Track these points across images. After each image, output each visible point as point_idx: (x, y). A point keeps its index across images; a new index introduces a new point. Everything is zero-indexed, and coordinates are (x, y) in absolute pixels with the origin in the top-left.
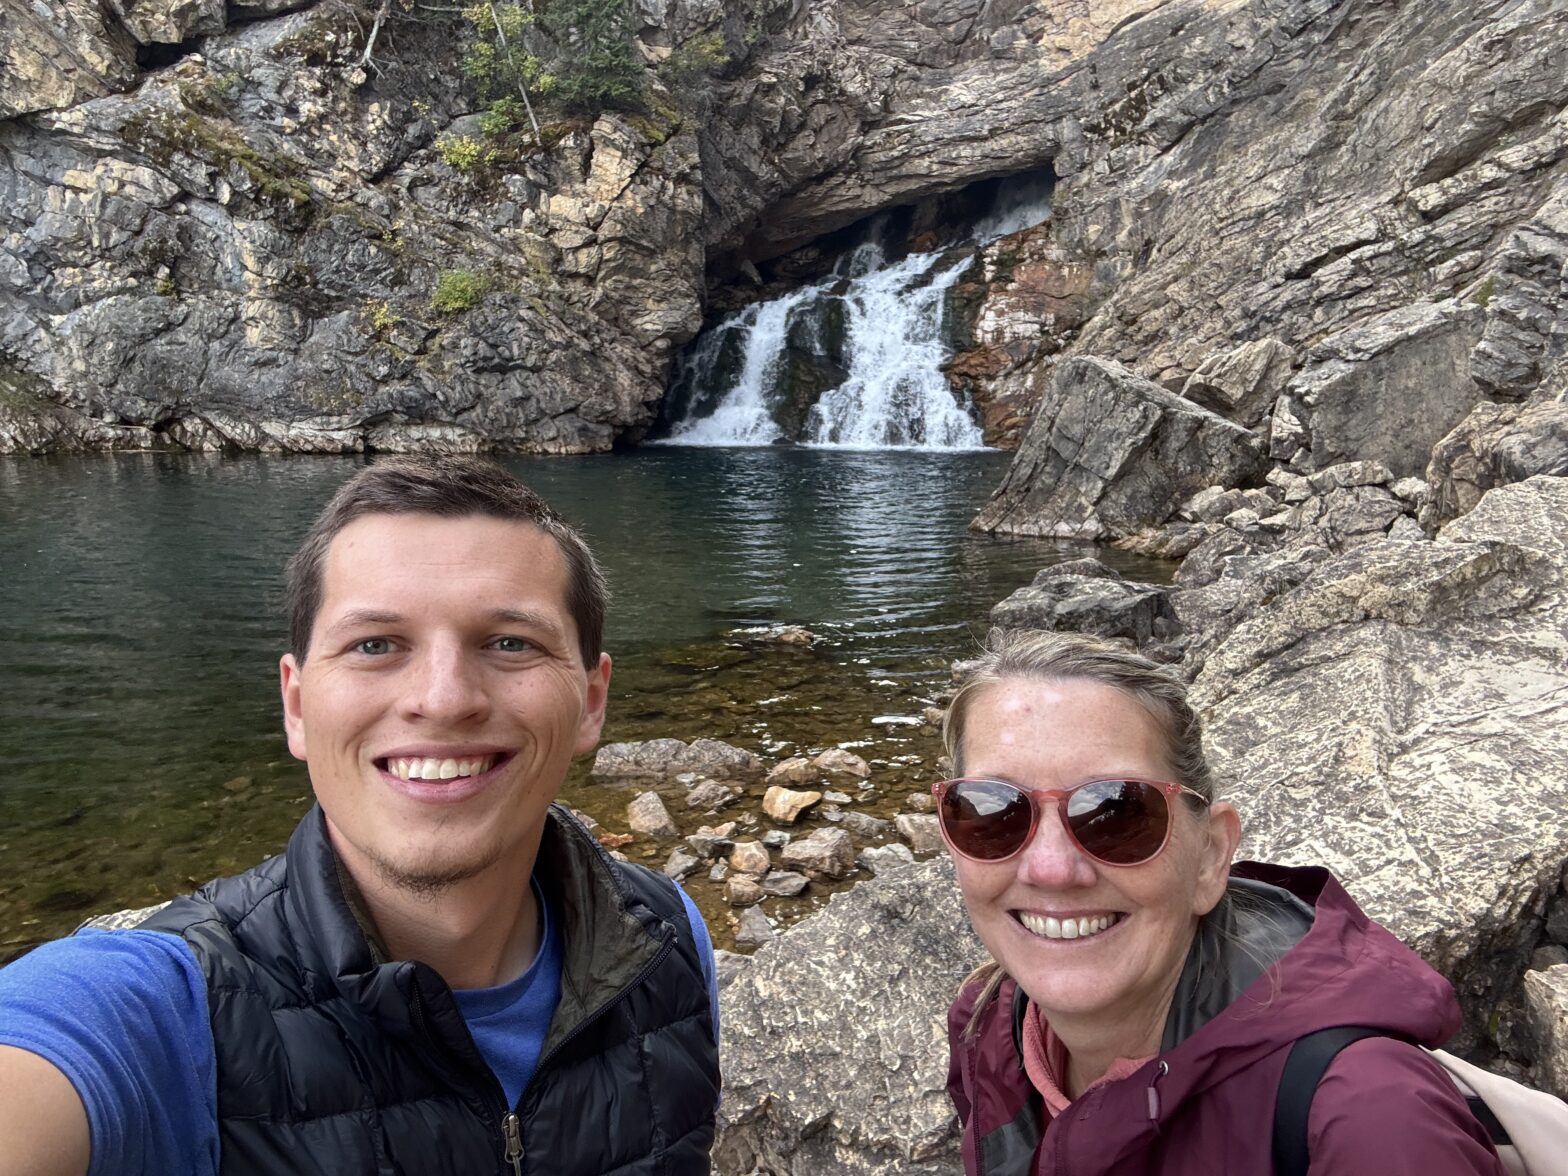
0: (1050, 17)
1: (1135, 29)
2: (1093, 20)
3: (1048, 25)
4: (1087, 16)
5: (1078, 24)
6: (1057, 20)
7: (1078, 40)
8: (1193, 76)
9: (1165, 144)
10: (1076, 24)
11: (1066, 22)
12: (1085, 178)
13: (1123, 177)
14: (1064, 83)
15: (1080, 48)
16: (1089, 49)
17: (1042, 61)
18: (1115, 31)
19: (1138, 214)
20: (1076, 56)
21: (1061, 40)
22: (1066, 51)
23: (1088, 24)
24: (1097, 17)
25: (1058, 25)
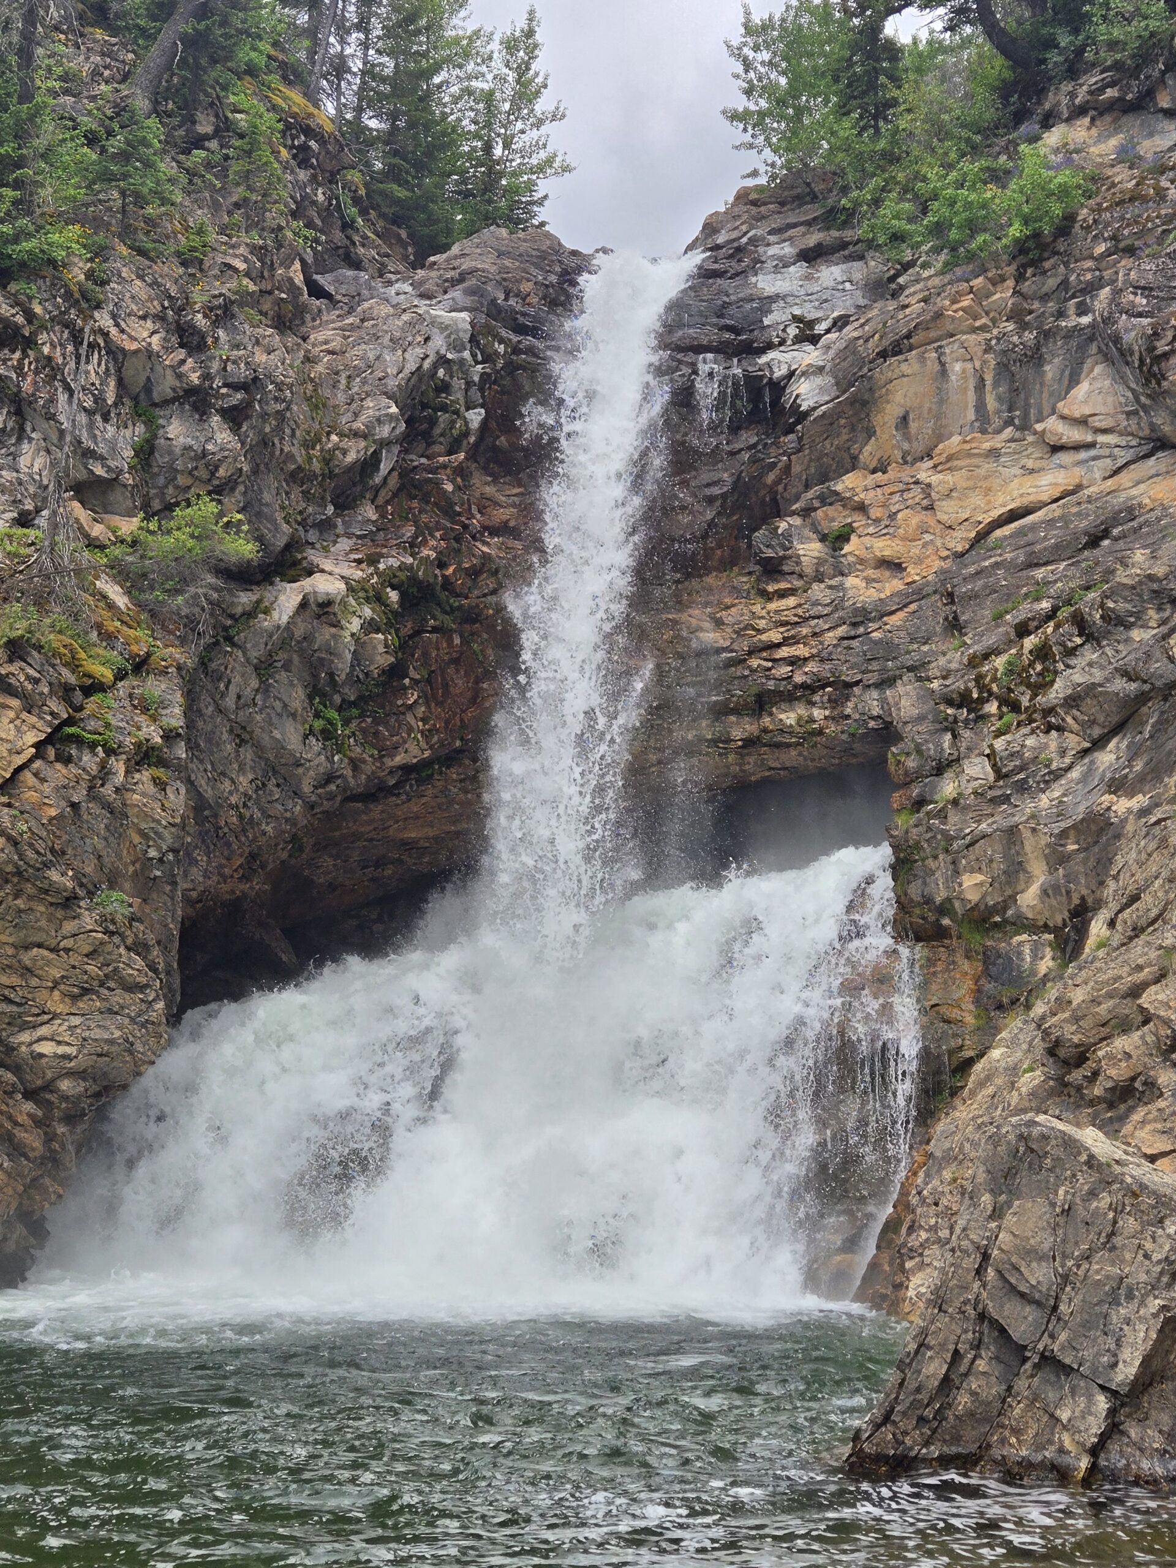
0: (862, 508)
1: (1021, 532)
2: (943, 517)
3: (858, 519)
4: (930, 508)
5: (914, 521)
6: (875, 513)
7: (916, 550)
8: (1138, 615)
9: (1097, 732)
10: (910, 520)
11: (893, 516)
12: (948, 788)
13: (1022, 788)
14: (895, 620)
16: (937, 564)
17: (850, 581)
18: (982, 536)
19: (1056, 858)
20: (913, 573)
21: (884, 547)
22: (894, 566)
23: (932, 522)
24: (948, 511)
25: (877, 521)
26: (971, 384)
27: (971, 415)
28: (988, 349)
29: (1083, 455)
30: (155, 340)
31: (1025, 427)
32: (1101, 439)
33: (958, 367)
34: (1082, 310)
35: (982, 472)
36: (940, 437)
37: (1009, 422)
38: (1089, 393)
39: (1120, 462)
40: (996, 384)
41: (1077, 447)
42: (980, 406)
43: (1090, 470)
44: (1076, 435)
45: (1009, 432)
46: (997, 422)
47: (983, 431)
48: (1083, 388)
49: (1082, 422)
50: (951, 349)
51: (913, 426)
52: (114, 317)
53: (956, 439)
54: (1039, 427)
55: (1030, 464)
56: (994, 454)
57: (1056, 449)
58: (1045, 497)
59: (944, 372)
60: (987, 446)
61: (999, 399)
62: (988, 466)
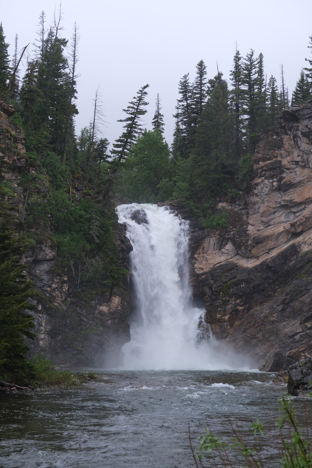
2: (209, 262)
3: (197, 262)
4: (207, 261)
5: (205, 263)
6: (199, 261)
7: (205, 267)
8: (242, 283)
9: (236, 298)
10: (204, 262)
11: (202, 261)
13: (226, 304)
14: (203, 277)
15: (206, 268)
16: (208, 269)
18: (215, 265)
19: (231, 314)
20: (205, 270)
21: (201, 266)
22: (202, 269)
23: (207, 263)
24: (210, 262)
25: (199, 262)
26: (213, 244)
27: (213, 248)
28: (216, 240)
29: (227, 254)
30: (120, 243)
31: (220, 250)
32: (230, 253)
33: (212, 242)
34: (228, 235)
35: (214, 256)
36: (208, 250)
37: (218, 249)
38: (229, 246)
39: (232, 256)
40: (216, 244)
41: (226, 253)
42: (214, 247)
43: (228, 257)
44: (226, 252)
45: (217, 251)
46: (216, 249)
47: (214, 250)
48: (228, 246)
49: (228, 250)
50: (211, 239)
51: (205, 249)
52: (115, 240)
53: (210, 251)
54: (221, 250)
55: (220, 255)
56: (216, 254)
57: (223, 253)
58: (223, 261)
59: (210, 242)
60: (215, 252)
61: (217, 246)
62: (214, 255)
